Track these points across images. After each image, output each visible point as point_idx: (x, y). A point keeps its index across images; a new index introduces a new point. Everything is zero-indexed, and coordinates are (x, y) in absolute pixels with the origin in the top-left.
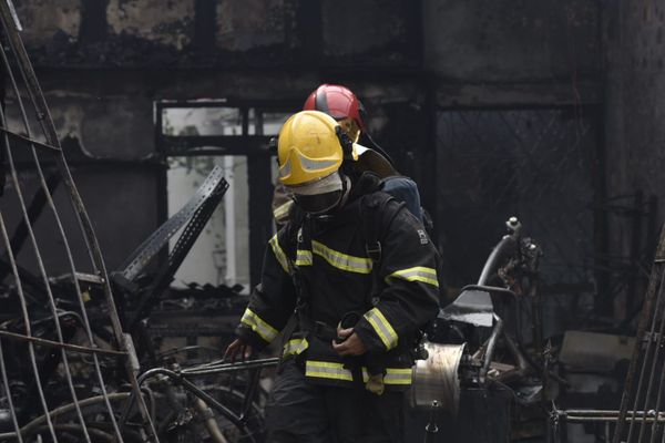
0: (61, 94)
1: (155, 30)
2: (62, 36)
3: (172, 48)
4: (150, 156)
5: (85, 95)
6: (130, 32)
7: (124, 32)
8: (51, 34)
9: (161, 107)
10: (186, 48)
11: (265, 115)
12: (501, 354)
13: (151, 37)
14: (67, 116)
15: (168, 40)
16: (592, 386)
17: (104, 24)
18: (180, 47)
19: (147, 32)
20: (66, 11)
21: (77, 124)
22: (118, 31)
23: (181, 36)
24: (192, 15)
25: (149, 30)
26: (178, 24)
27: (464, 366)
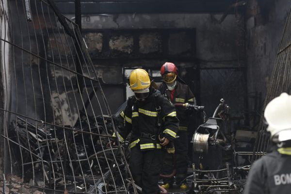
0: (97, 66)
1: (123, 48)
2: (97, 50)
3: (127, 53)
4: (121, 83)
5: (103, 66)
6: (116, 49)
7: (114, 49)
8: (94, 49)
9: (124, 69)
10: (131, 53)
11: (153, 71)
12: (219, 136)
13: (122, 50)
14: (99, 72)
15: (126, 51)
16: (244, 145)
17: (108, 47)
18: (129, 53)
19: (120, 48)
20: (98, 43)
21: (101, 74)
22: (112, 48)
23: (130, 50)
24: (133, 44)
25: (121, 48)
26: (129, 46)
27: (209, 140)
